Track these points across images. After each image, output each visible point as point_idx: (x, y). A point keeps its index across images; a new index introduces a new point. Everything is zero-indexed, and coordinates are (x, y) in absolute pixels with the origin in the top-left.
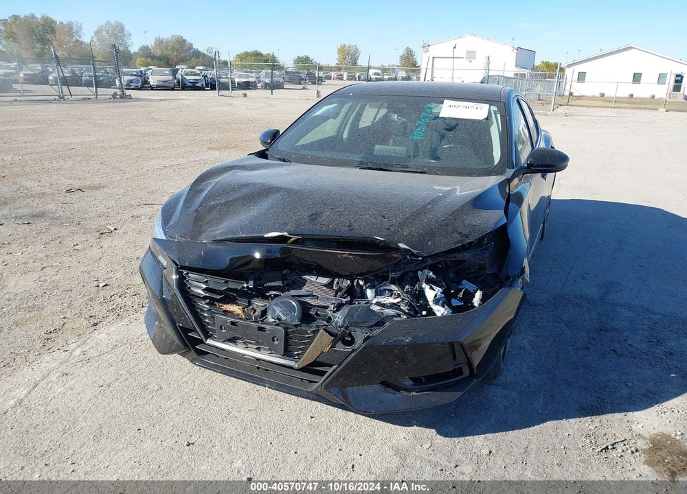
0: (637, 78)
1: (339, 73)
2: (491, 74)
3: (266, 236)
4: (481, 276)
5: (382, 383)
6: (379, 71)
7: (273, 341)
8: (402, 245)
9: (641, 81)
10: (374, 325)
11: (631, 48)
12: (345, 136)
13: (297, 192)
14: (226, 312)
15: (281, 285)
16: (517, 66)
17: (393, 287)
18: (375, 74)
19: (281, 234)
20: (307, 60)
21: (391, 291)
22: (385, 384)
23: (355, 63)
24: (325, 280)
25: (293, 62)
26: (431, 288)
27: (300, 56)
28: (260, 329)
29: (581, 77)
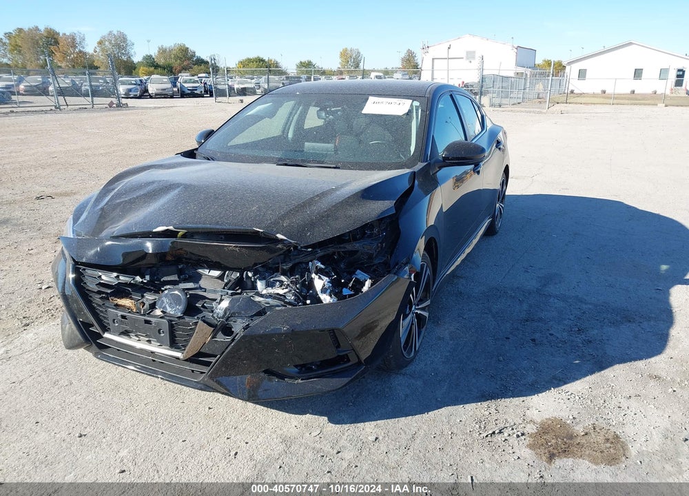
0: (638, 74)
1: (341, 77)
2: (485, 73)
3: (154, 230)
4: (374, 265)
5: (266, 372)
6: (381, 74)
7: (160, 333)
8: (280, 236)
9: (643, 77)
10: (255, 315)
11: (630, 44)
12: (290, 135)
13: (195, 186)
14: (117, 306)
15: (177, 279)
16: (518, 64)
17: (283, 278)
18: (377, 77)
19: (167, 228)
20: (309, 64)
21: (281, 282)
22: (269, 372)
23: (357, 66)
24: (216, 273)
25: (295, 67)
26: (320, 278)
27: (303, 61)
28: (147, 322)
29: (582, 74)
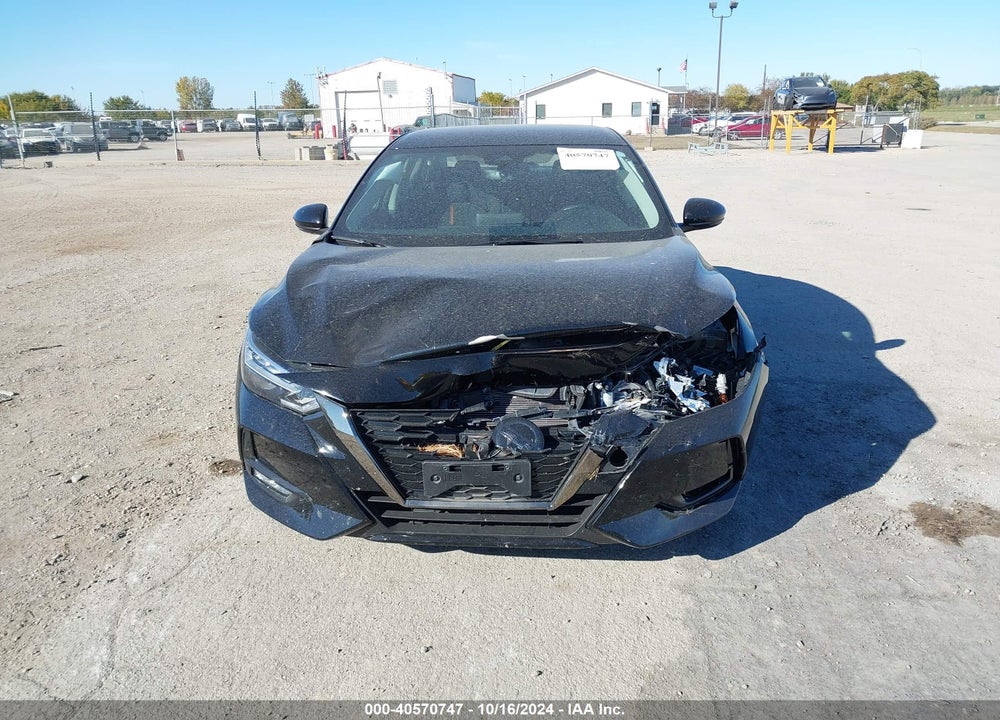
0: (607, 109)
1: (189, 121)
2: (437, 112)
3: (470, 343)
4: (714, 357)
5: (658, 506)
6: (254, 116)
7: (515, 480)
8: (659, 329)
10: (643, 434)
11: (593, 71)
14: (437, 456)
15: (484, 409)
17: (633, 386)
18: (248, 120)
19: (495, 337)
20: (126, 102)
21: (628, 391)
22: (660, 506)
23: (208, 104)
24: (549, 392)
25: (103, 107)
26: (677, 380)
27: (115, 97)
28: (495, 468)
29: (540, 111)
